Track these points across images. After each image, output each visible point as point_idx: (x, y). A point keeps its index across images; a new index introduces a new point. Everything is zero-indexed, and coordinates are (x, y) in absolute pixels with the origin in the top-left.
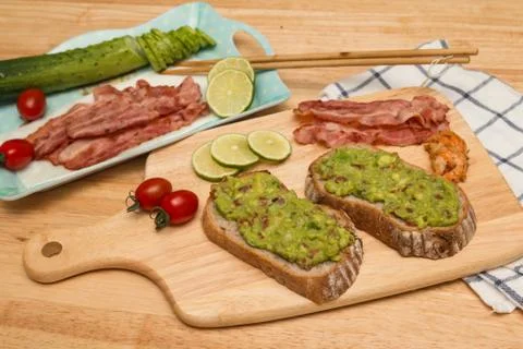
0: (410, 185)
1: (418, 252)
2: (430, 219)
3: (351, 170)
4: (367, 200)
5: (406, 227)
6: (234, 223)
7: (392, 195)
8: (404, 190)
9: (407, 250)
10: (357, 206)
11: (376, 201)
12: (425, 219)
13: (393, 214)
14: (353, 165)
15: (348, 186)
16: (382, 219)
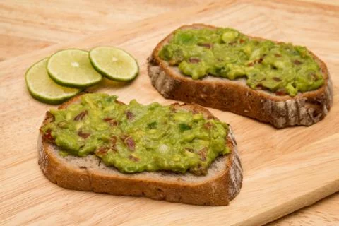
0: (265, 55)
1: (292, 120)
2: (299, 85)
3: (200, 49)
4: (227, 78)
5: (278, 97)
6: (91, 157)
7: (251, 68)
8: (260, 61)
9: (281, 121)
10: (219, 86)
11: (238, 77)
12: (294, 86)
13: (260, 86)
14: (200, 45)
15: (203, 67)
16: (250, 94)
